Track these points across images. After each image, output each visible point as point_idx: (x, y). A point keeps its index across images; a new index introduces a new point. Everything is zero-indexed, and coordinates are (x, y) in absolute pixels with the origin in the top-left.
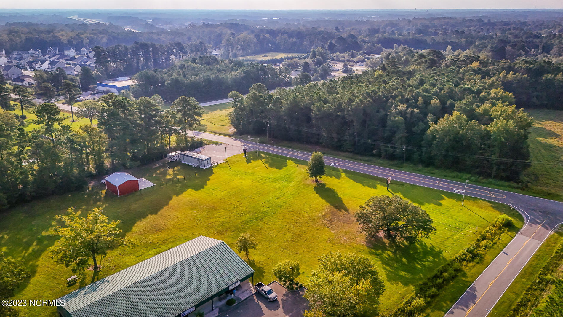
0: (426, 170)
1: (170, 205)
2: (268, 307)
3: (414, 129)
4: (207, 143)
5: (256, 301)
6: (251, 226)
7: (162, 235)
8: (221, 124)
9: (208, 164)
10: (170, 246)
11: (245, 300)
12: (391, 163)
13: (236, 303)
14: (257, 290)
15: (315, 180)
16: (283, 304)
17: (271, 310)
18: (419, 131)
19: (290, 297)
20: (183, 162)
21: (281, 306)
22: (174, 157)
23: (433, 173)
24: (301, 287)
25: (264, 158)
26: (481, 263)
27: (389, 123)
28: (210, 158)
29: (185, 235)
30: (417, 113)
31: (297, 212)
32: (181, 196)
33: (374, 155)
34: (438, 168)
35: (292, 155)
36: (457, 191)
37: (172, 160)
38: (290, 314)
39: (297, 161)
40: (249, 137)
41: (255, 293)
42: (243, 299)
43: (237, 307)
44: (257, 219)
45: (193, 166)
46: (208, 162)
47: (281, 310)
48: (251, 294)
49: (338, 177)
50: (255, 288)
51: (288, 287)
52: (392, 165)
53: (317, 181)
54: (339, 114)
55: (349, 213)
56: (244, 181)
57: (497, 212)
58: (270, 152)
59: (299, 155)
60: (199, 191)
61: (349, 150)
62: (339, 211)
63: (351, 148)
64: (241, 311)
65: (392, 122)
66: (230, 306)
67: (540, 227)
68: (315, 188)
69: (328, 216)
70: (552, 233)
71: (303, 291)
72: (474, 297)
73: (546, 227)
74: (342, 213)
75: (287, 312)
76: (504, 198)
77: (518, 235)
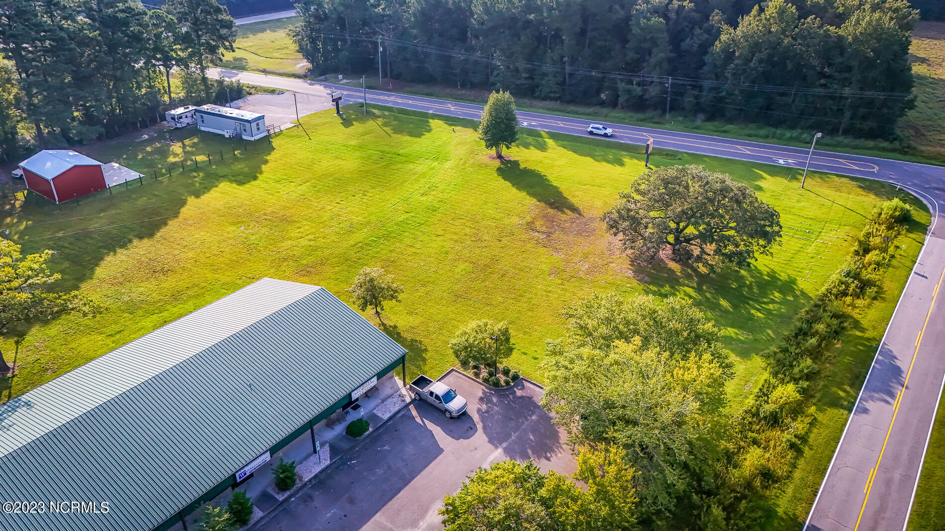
0: (710, 125)
1: (181, 216)
2: (449, 432)
3: (686, 44)
4: (253, 91)
5: (418, 420)
6: (377, 253)
7: (170, 283)
8: (276, 55)
9: (258, 129)
10: (190, 304)
11: (390, 418)
13: (371, 429)
14: (417, 393)
15: (495, 155)
16: (483, 419)
17: (457, 439)
18: (695, 48)
19: (495, 404)
20: (202, 129)
21: (480, 426)
22: (181, 118)
23: (724, 132)
24: (516, 378)
25: (379, 117)
26: (881, 298)
27: (635, 30)
28: (263, 117)
29: (224, 279)
30: (691, 10)
31: (472, 220)
32: (205, 197)
33: (602, 104)
34: (730, 121)
35: (437, 110)
36: (781, 161)
37: (179, 125)
38: (504, 445)
39: (452, 121)
40: (340, 77)
41: (413, 401)
42: (386, 416)
43: (375, 438)
44: (386, 237)
45: (227, 136)
46: (258, 125)
47: (480, 437)
48: (403, 404)
49: (542, 147)
50: (411, 389)
51: (486, 380)
53: (500, 157)
54: (532, 17)
55: (580, 215)
56: (343, 162)
57: (873, 197)
58: (390, 105)
59: (453, 108)
60: (247, 186)
61: (552, 95)
62: (559, 213)
63: (555, 92)
64: (386, 448)
65: (642, 29)
66: (358, 438)
68: (499, 169)
69: (539, 223)
71: (522, 388)
72: (897, 371)
74: (565, 216)
75: (497, 439)
76: (876, 169)
77: (928, 237)
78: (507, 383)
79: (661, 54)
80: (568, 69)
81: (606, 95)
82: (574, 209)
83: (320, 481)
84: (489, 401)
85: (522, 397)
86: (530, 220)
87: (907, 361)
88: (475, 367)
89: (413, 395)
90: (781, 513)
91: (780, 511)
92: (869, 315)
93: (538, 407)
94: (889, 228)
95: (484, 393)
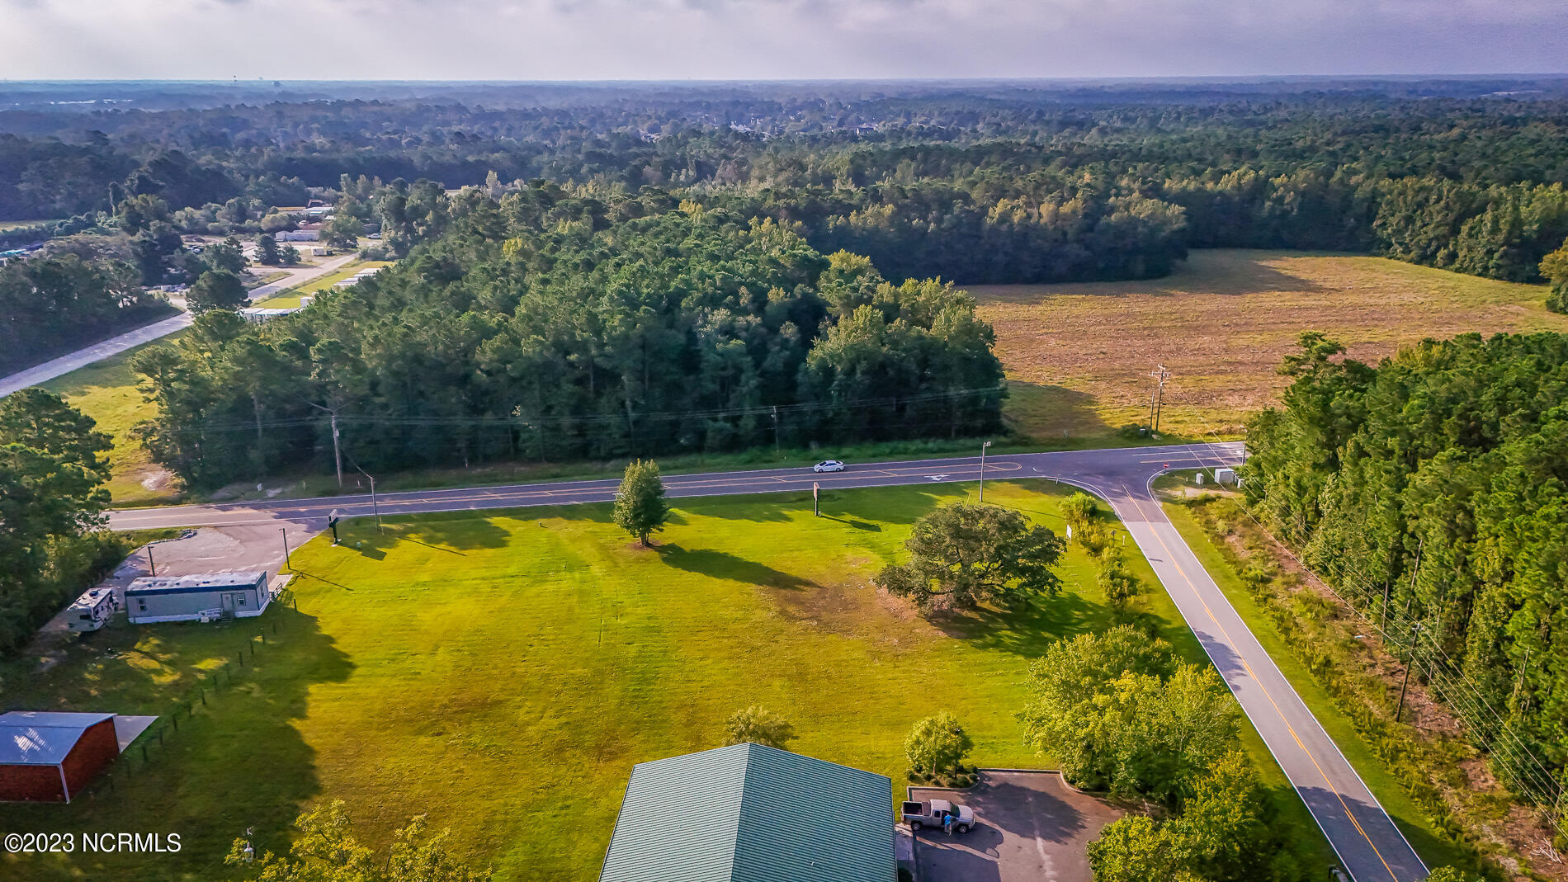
2: (980, 845)
3: (769, 364)
5: (939, 847)
9: (262, 594)
11: (916, 857)
12: (744, 456)
13: (914, 874)
14: (916, 821)
15: (642, 543)
16: (993, 821)
17: (993, 848)
19: (985, 803)
20: (139, 621)
21: (999, 828)
22: (98, 612)
24: (975, 770)
25: (407, 533)
26: (1152, 590)
27: (709, 358)
30: (759, 326)
32: (315, 714)
33: (687, 451)
35: (482, 503)
36: (935, 478)
37: (104, 624)
38: (1037, 832)
39: (523, 513)
40: (258, 486)
41: (917, 833)
42: (911, 857)
43: (928, 880)
44: (646, 681)
45: (205, 619)
46: (261, 588)
47: (1010, 836)
48: (909, 840)
49: (679, 520)
52: (750, 462)
53: (648, 545)
55: (820, 587)
56: (449, 608)
58: (399, 512)
60: (353, 679)
62: (797, 592)
63: (620, 447)
65: (721, 355)
67: (1131, 499)
68: (665, 560)
69: (791, 609)
70: (1160, 504)
71: (990, 779)
72: (1224, 648)
73: (1140, 498)
74: (809, 593)
75: (1026, 831)
76: (1020, 467)
77: (1125, 523)
78: (974, 779)
79: (750, 381)
80: (632, 415)
81: (687, 440)
82: (808, 584)
84: (978, 804)
85: (999, 787)
86: (778, 609)
87: (1222, 636)
88: (929, 778)
89: (908, 827)
90: (1273, 789)
91: (1270, 787)
92: (1158, 609)
93: (1023, 789)
94: (1091, 523)
95: (962, 797)
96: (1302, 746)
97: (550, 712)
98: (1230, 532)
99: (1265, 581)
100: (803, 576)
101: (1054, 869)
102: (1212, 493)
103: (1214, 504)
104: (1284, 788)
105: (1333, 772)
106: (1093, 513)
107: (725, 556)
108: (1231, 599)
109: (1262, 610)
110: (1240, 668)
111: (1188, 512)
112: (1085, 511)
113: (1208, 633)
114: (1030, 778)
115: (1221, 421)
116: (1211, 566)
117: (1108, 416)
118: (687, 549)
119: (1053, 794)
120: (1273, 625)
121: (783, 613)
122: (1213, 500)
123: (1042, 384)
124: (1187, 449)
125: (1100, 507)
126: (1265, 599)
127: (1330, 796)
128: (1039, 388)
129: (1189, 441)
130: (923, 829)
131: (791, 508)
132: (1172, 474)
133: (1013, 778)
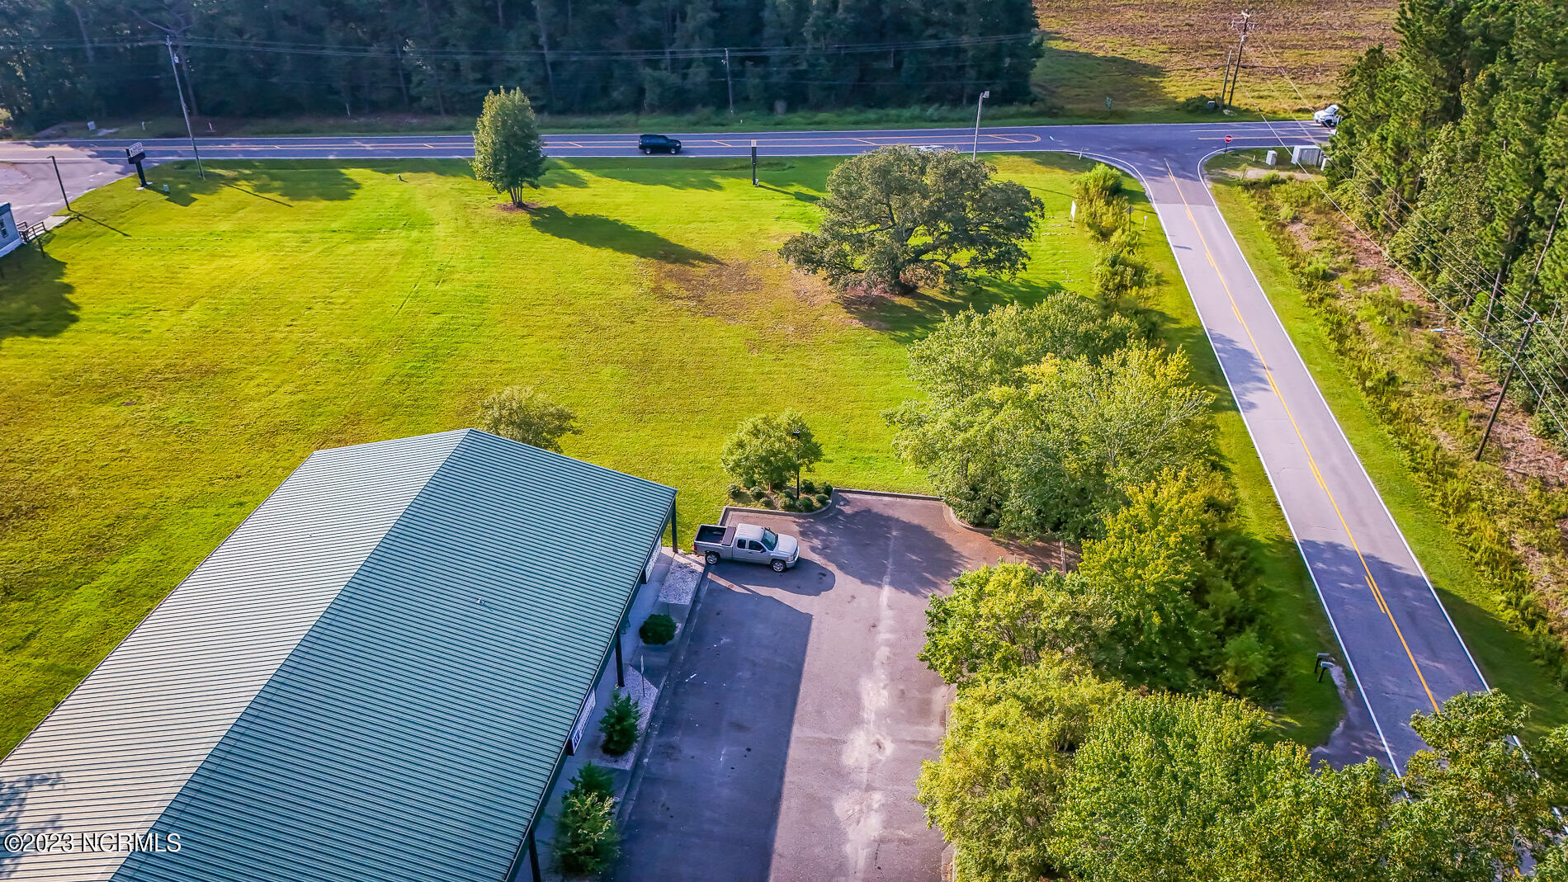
2: (798, 590)
5: (736, 589)
9: (4, 232)
11: (696, 600)
13: (679, 625)
15: (510, 202)
16: (827, 557)
17: (817, 594)
19: (828, 535)
21: (832, 567)
24: (828, 490)
25: (236, 179)
28: (8, 208)
41: (707, 567)
42: (687, 600)
43: (696, 637)
46: (2, 224)
48: (697, 577)
50: (697, 550)
51: (788, 508)
53: (520, 205)
55: (722, 264)
58: (241, 157)
59: (368, 147)
62: (688, 267)
64: (725, 640)
66: (669, 643)
67: (1173, 178)
68: (534, 224)
69: (670, 287)
70: (1210, 185)
71: (847, 502)
72: (1246, 356)
73: (1185, 177)
74: (701, 270)
75: (871, 575)
76: (1038, 139)
77: (1155, 205)
78: (822, 501)
82: (707, 259)
83: (666, 719)
85: (856, 514)
86: (653, 285)
87: (1246, 340)
88: (759, 496)
89: (702, 559)
90: (1263, 540)
91: (1260, 538)
92: (1167, 303)
93: (889, 518)
94: (1108, 203)
95: (799, 525)
96: (1321, 483)
97: (289, 388)
98: (1295, 220)
99: (1327, 277)
100: (703, 250)
101: (893, 631)
102: (1283, 175)
103: (1283, 187)
104: (1281, 540)
105: (1362, 523)
106: (1115, 191)
107: (615, 223)
108: (1273, 298)
109: (1313, 312)
110: (1261, 380)
111: (1245, 195)
112: (1104, 188)
113: (1229, 336)
114: (903, 505)
115: (1320, 97)
116: (1256, 258)
117: (1174, 89)
118: (570, 213)
119: (930, 529)
120: (1323, 331)
121: (658, 291)
122: (1283, 182)
123: (1101, 54)
124: (1266, 126)
125: (1127, 185)
126: (1321, 300)
127: (1349, 557)
128: (1096, 58)
129: (1273, 117)
130: (721, 563)
131: (724, 176)
132: (1237, 152)
133: (879, 505)
